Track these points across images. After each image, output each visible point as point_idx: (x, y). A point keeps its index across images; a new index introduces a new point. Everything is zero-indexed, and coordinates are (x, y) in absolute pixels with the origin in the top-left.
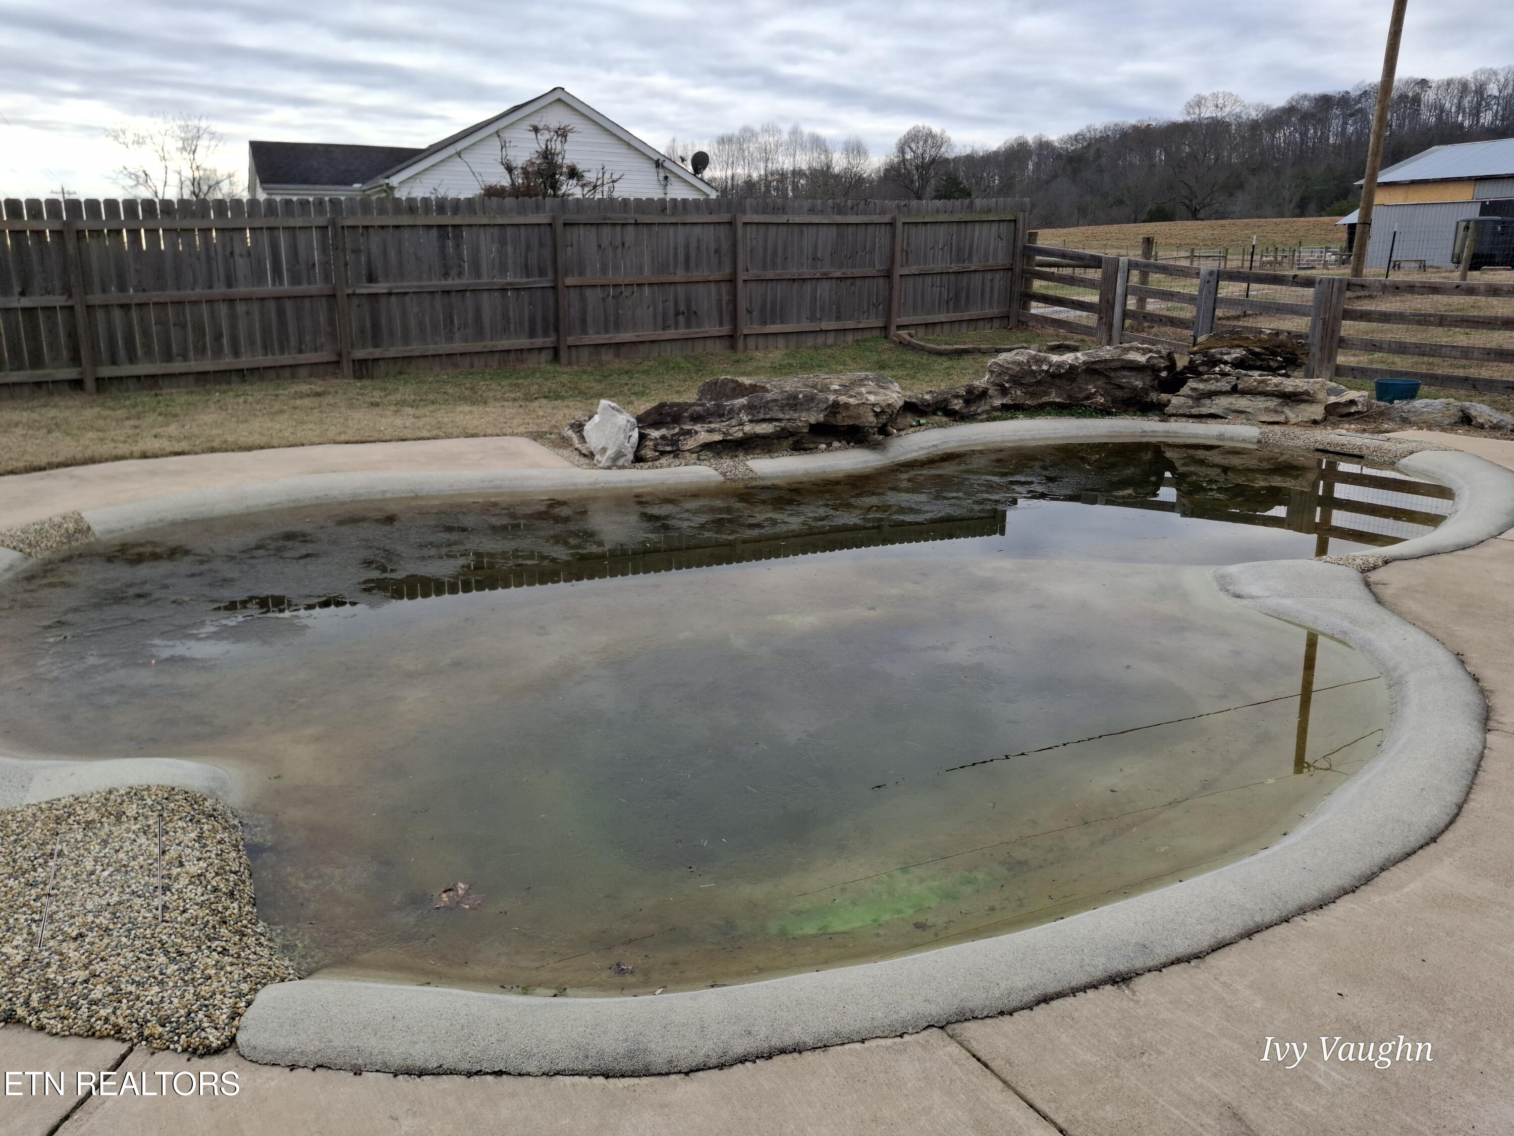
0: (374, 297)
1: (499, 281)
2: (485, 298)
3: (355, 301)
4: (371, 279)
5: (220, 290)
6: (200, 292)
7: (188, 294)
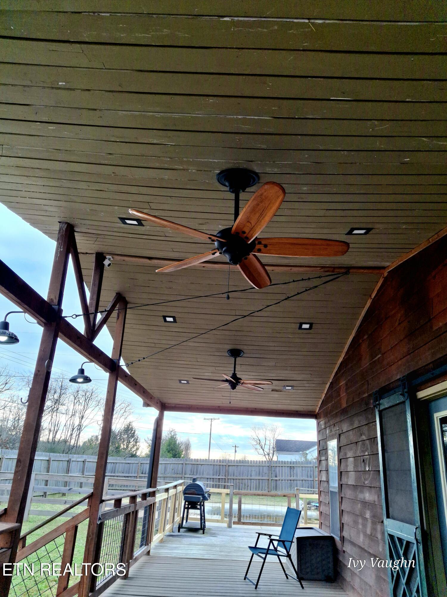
0: (276, 480)
1: (302, 478)
2: (298, 482)
3: (273, 481)
4: (276, 477)
5: (249, 477)
6: (246, 477)
7: (244, 478)
